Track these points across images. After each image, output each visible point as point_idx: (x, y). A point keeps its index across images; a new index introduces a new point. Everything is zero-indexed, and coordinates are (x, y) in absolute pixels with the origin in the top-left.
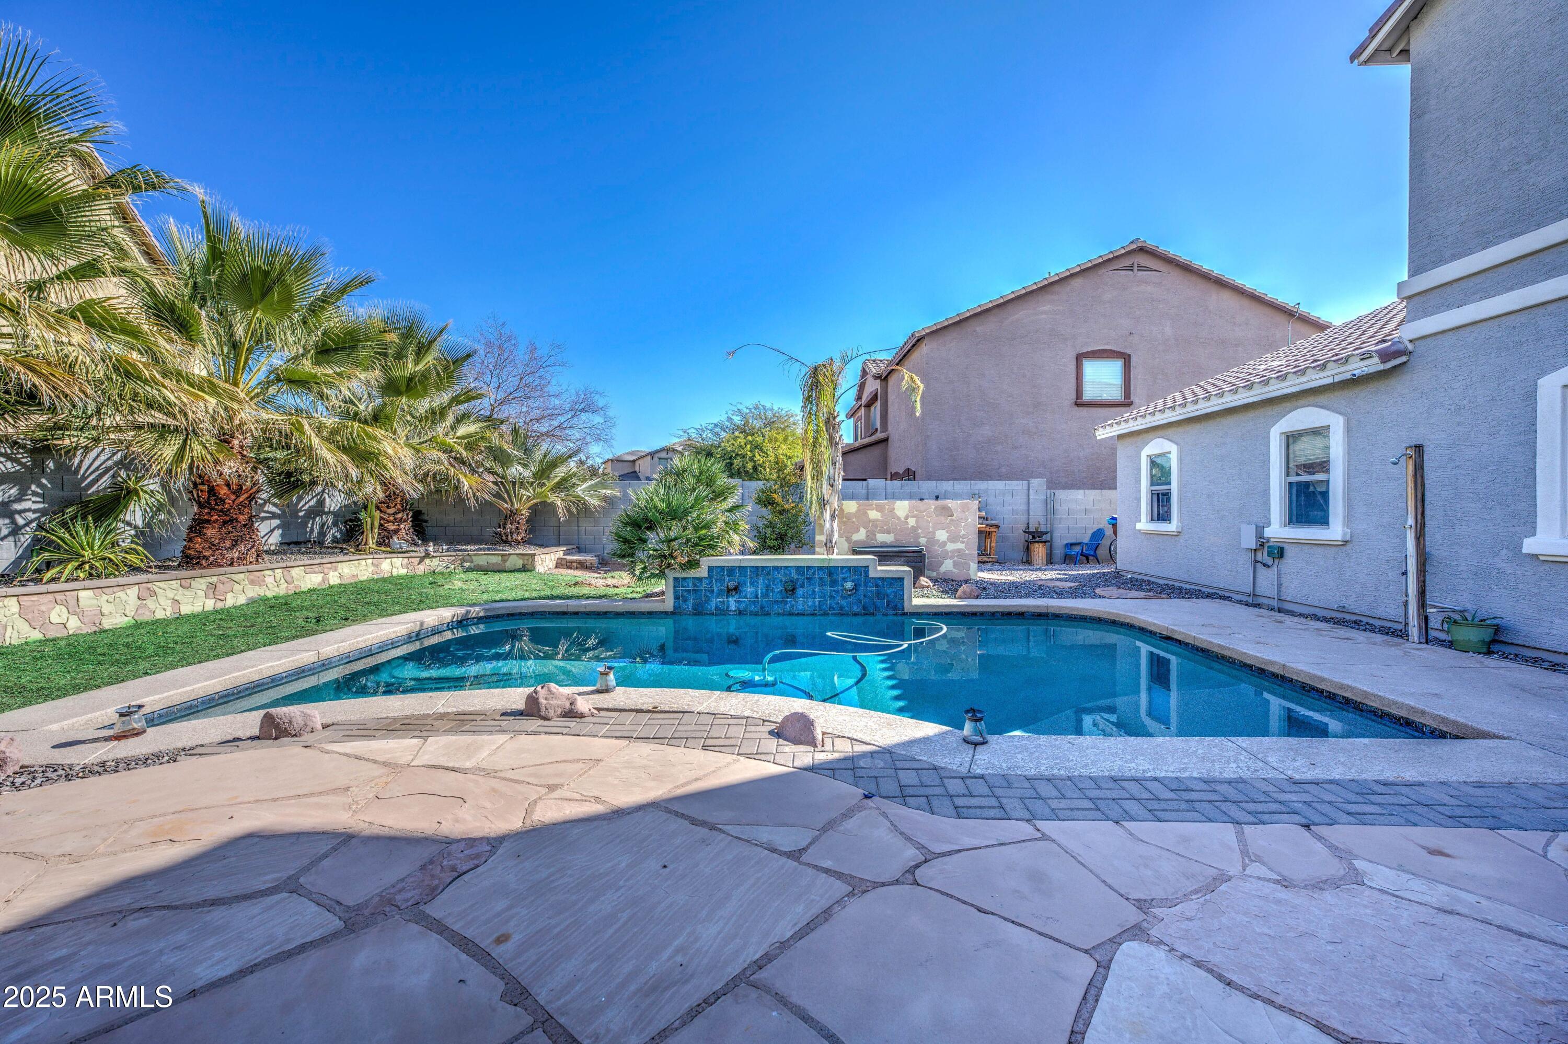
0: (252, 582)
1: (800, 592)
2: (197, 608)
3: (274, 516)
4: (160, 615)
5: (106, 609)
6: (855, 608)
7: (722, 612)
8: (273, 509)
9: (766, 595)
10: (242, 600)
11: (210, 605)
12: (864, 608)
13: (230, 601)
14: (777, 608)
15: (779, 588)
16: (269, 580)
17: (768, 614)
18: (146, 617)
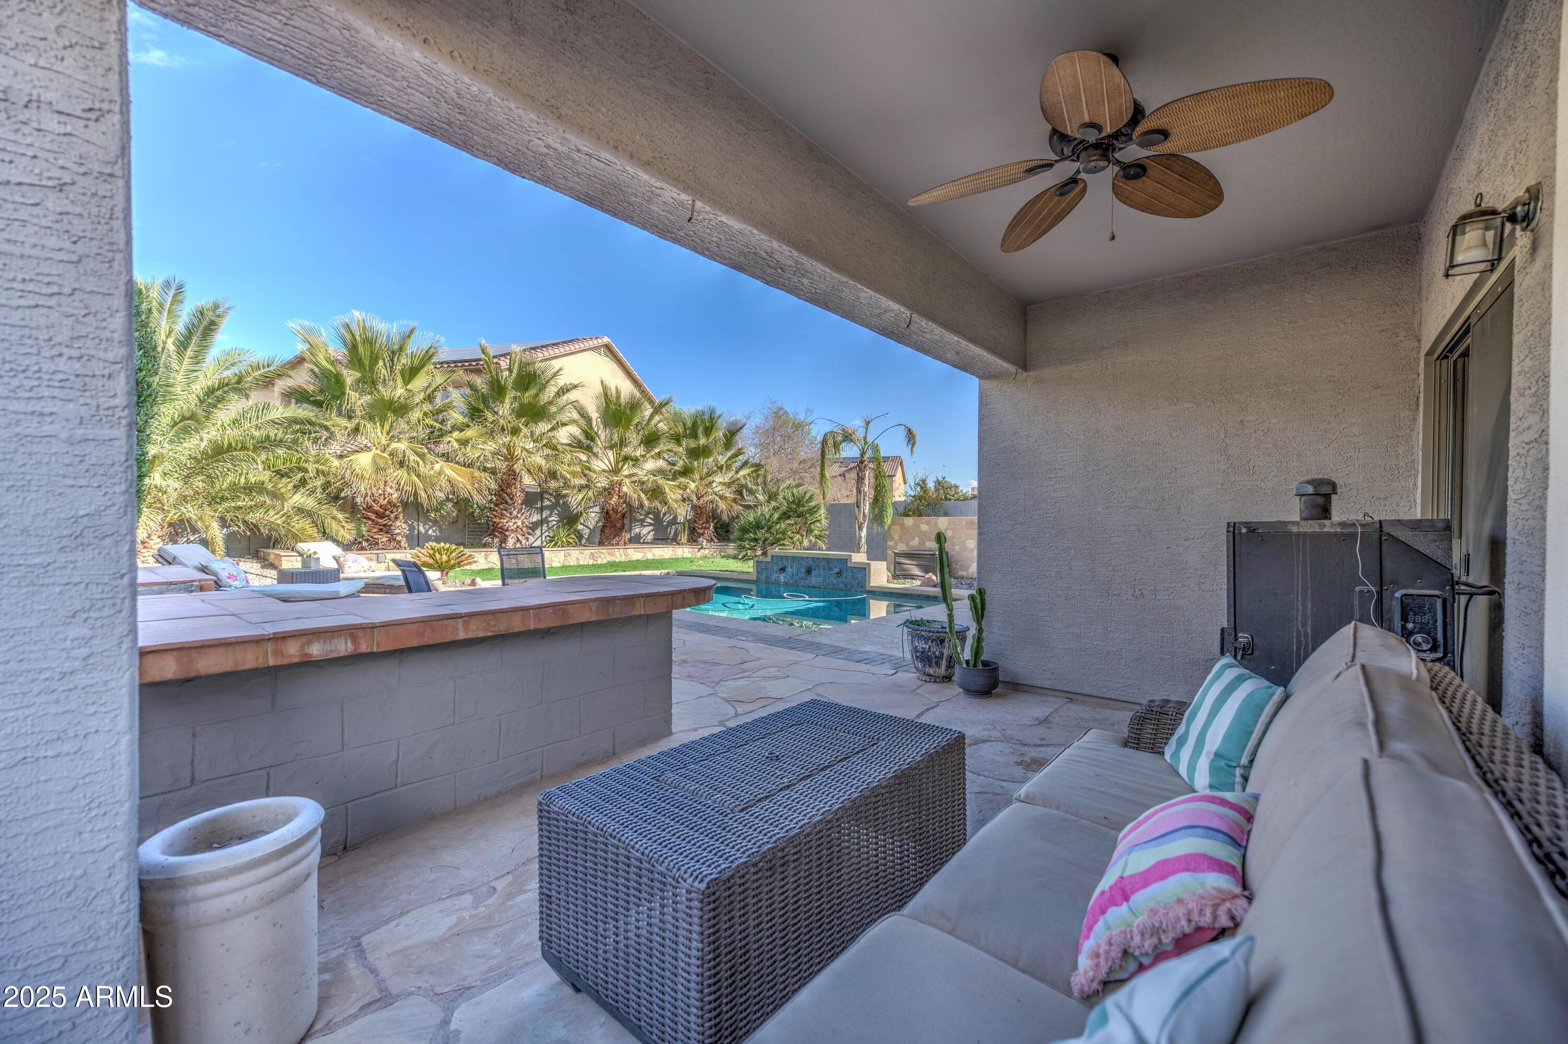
0: (609, 554)
1: (813, 573)
2: (586, 563)
3: (651, 524)
4: (572, 564)
5: (554, 559)
6: (841, 586)
7: (778, 582)
8: (649, 521)
9: (797, 574)
10: (605, 561)
11: (591, 562)
12: (846, 586)
13: (599, 562)
14: (802, 583)
15: (803, 570)
16: (617, 554)
17: (798, 586)
18: (567, 564)
